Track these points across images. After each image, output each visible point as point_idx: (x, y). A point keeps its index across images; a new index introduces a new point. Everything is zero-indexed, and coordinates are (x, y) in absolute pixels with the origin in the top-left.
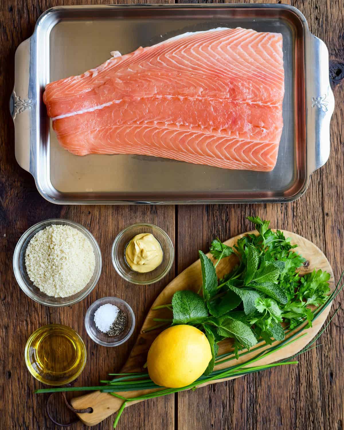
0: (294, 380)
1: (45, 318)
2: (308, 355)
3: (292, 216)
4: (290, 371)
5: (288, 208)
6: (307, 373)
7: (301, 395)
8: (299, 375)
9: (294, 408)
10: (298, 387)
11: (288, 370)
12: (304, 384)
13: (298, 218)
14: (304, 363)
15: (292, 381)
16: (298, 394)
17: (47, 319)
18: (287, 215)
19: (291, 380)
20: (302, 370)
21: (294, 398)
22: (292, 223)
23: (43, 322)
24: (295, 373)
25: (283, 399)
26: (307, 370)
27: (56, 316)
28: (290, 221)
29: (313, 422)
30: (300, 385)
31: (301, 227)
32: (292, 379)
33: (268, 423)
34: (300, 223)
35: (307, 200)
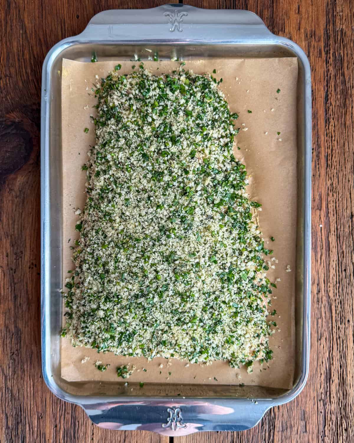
0: (323, 376)
1: (8, 289)
2: (341, 344)
3: (326, 165)
4: (319, 364)
5: (320, 155)
6: (341, 367)
7: (332, 396)
8: (330, 369)
9: (323, 411)
10: (328, 384)
11: (316, 363)
12: (336, 381)
13: (333, 167)
14: (337, 355)
15: (320, 377)
16: (328, 393)
17: (11, 291)
18: (318, 164)
19: (319, 375)
20: (334, 363)
21: (323, 398)
22: (325, 174)
23: (5, 293)
24: (324, 366)
25: (308, 399)
26: (340, 363)
27: (22, 287)
28: (323, 171)
29: (346, 430)
30: (331, 382)
31: (337, 180)
32: (321, 374)
33: (289, 430)
34: (335, 175)
35: (345, 144)
